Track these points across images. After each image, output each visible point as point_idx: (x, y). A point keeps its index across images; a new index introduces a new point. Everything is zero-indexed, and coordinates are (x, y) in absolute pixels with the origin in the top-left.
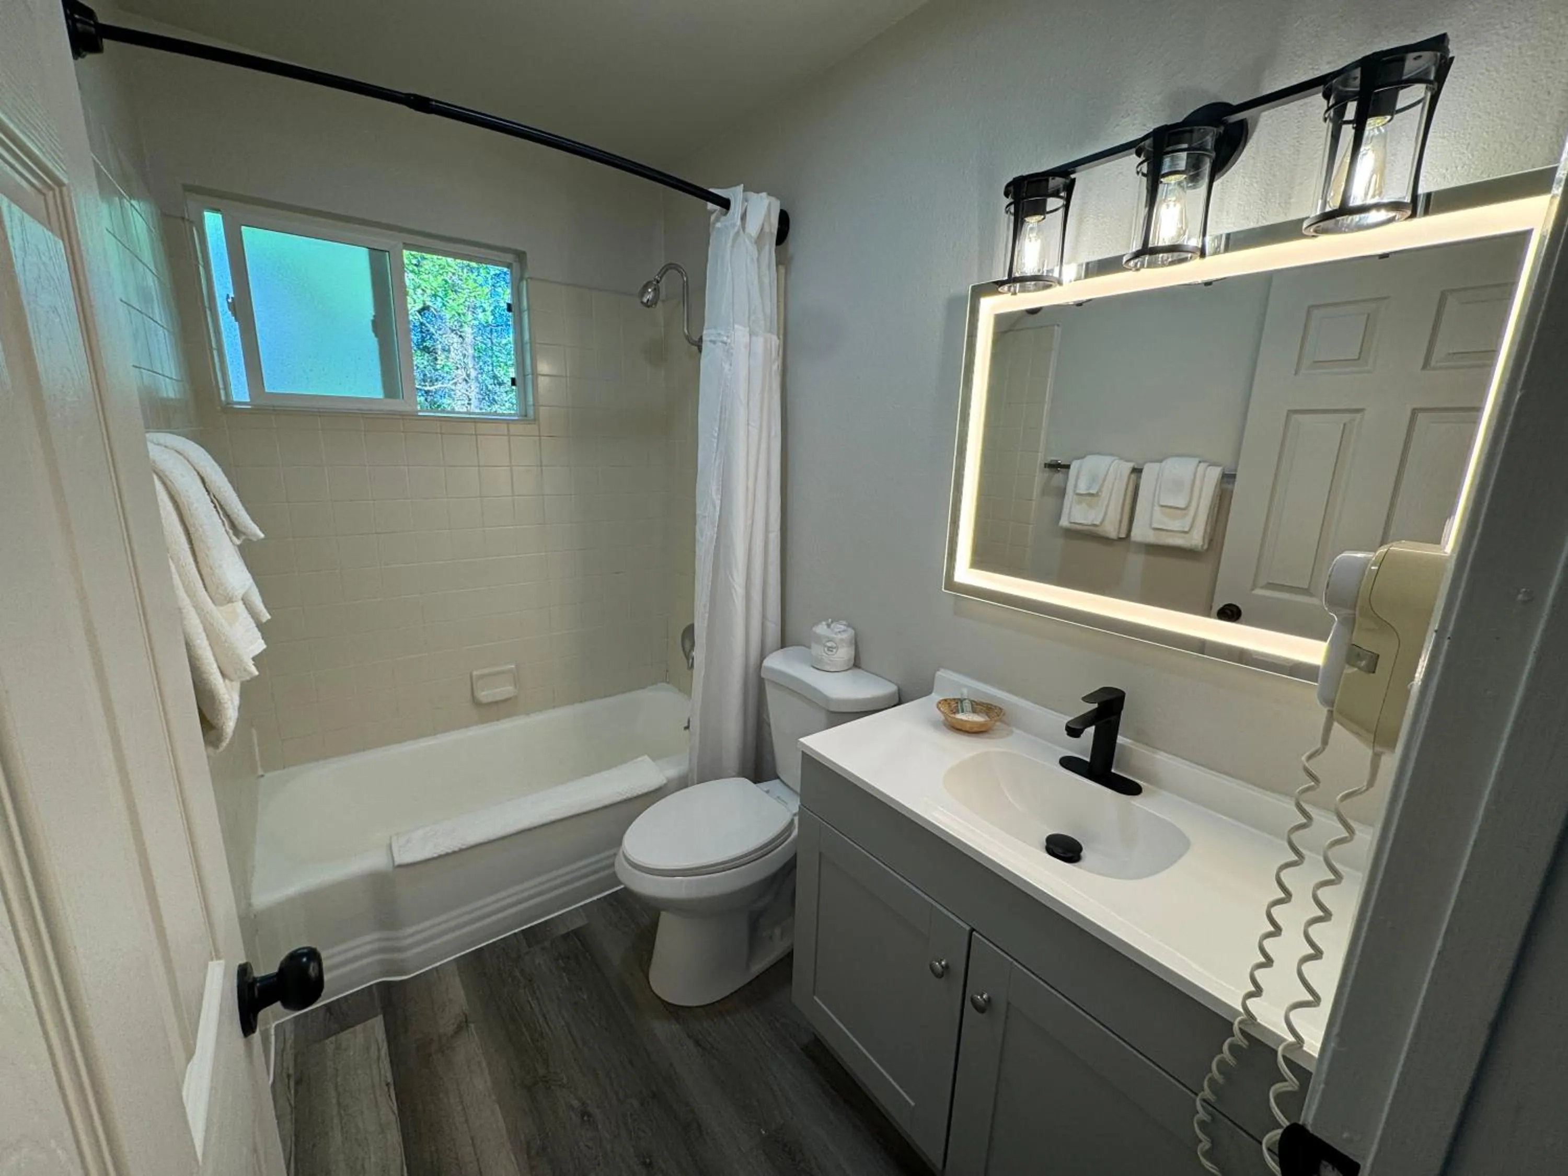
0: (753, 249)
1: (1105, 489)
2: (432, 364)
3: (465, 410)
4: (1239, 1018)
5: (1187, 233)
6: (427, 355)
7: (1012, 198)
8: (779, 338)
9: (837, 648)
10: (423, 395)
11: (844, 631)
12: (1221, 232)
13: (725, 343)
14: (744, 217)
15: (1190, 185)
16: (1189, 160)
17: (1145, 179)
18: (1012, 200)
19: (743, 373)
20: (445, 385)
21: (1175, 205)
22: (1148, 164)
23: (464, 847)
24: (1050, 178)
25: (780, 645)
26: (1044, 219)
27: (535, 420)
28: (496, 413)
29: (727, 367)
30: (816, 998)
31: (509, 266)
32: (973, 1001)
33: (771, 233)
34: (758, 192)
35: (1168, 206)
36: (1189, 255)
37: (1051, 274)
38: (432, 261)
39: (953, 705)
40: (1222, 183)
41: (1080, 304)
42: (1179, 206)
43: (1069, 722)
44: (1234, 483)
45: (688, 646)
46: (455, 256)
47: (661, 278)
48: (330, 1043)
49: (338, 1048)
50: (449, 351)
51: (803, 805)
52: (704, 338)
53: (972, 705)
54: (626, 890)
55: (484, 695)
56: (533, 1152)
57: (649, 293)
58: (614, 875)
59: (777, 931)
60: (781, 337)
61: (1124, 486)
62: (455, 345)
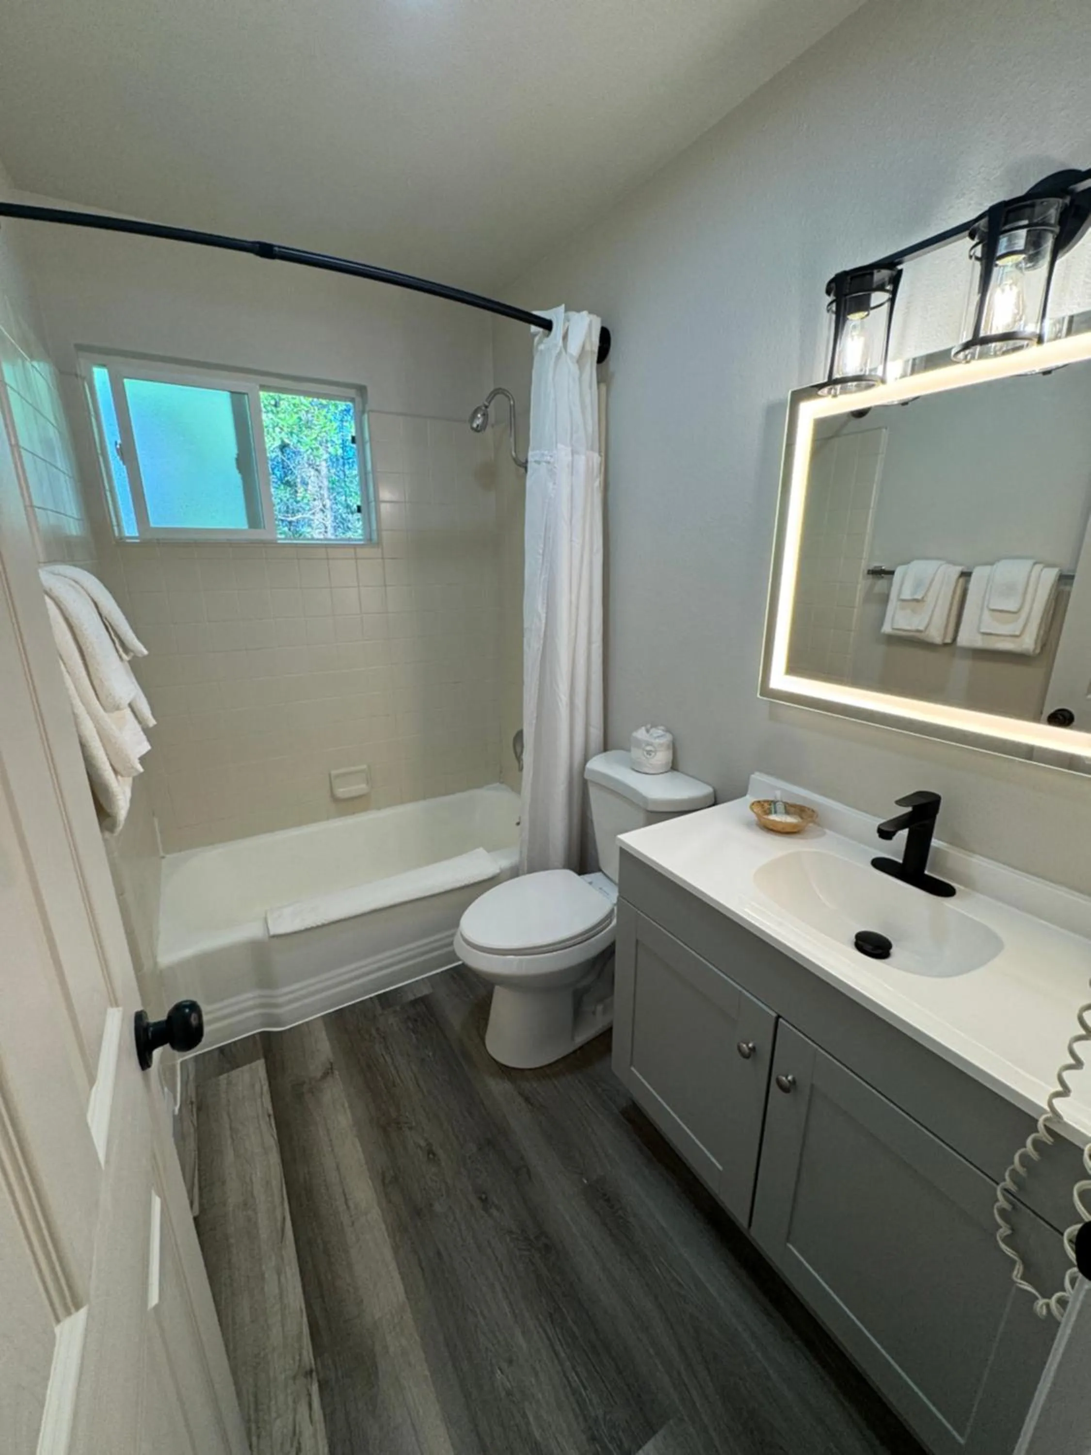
0: (574, 368)
1: (931, 593)
2: (293, 496)
3: (322, 537)
4: (1044, 1117)
5: (1024, 318)
6: (289, 489)
7: (835, 295)
8: (600, 455)
9: (655, 752)
10: (286, 526)
11: (662, 736)
12: (1063, 315)
13: (548, 463)
14: (565, 337)
15: (1029, 265)
16: (1029, 238)
17: (978, 264)
18: (834, 298)
19: (565, 492)
20: (304, 516)
21: (1011, 289)
22: (983, 247)
23: (326, 922)
24: (875, 271)
25: (602, 749)
26: (868, 315)
27: (379, 544)
28: (350, 539)
29: (550, 485)
30: (633, 1069)
31: (352, 400)
32: (778, 1082)
33: (592, 352)
34: (579, 311)
35: (1003, 291)
36: (1026, 342)
37: (873, 373)
38: (287, 400)
39: (766, 806)
40: (1067, 260)
41: (905, 403)
42: (1015, 290)
43: (881, 825)
44: (1071, 584)
45: (518, 750)
46: (306, 394)
47: (490, 403)
48: (223, 1078)
49: (229, 1083)
50: (307, 484)
51: (621, 896)
52: (530, 459)
53: (785, 807)
54: (464, 966)
55: (342, 791)
56: (387, 1181)
57: (479, 418)
58: (453, 953)
59: (600, 1008)
60: (603, 454)
61: (950, 593)
62: (312, 478)
